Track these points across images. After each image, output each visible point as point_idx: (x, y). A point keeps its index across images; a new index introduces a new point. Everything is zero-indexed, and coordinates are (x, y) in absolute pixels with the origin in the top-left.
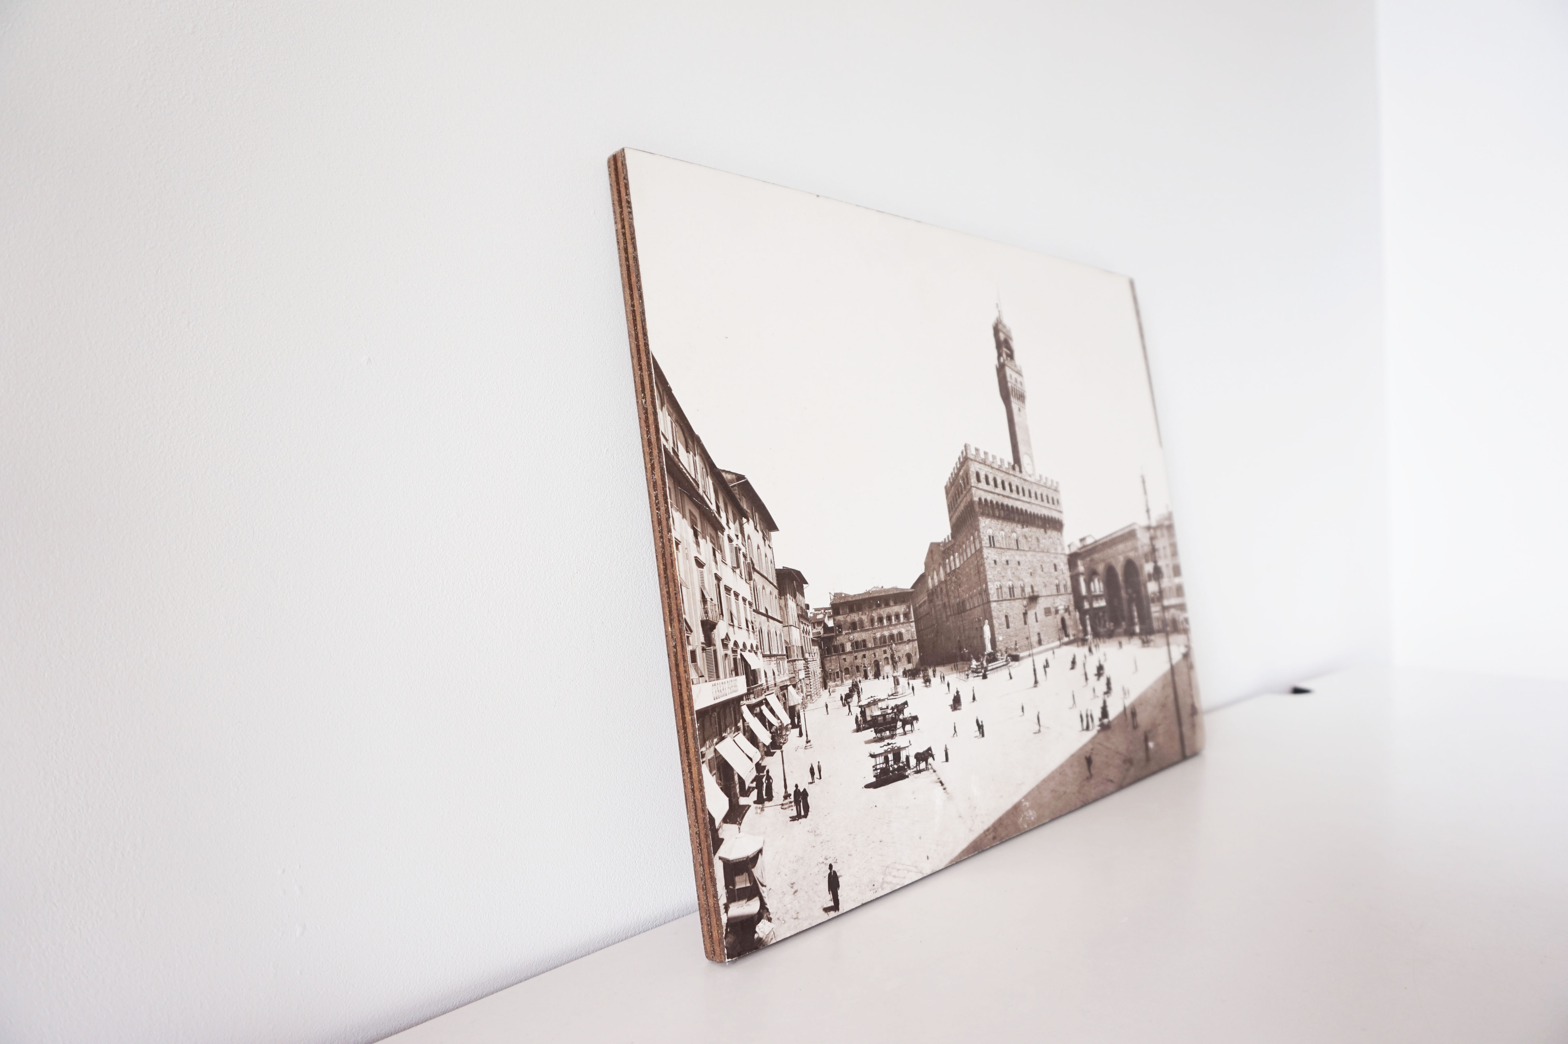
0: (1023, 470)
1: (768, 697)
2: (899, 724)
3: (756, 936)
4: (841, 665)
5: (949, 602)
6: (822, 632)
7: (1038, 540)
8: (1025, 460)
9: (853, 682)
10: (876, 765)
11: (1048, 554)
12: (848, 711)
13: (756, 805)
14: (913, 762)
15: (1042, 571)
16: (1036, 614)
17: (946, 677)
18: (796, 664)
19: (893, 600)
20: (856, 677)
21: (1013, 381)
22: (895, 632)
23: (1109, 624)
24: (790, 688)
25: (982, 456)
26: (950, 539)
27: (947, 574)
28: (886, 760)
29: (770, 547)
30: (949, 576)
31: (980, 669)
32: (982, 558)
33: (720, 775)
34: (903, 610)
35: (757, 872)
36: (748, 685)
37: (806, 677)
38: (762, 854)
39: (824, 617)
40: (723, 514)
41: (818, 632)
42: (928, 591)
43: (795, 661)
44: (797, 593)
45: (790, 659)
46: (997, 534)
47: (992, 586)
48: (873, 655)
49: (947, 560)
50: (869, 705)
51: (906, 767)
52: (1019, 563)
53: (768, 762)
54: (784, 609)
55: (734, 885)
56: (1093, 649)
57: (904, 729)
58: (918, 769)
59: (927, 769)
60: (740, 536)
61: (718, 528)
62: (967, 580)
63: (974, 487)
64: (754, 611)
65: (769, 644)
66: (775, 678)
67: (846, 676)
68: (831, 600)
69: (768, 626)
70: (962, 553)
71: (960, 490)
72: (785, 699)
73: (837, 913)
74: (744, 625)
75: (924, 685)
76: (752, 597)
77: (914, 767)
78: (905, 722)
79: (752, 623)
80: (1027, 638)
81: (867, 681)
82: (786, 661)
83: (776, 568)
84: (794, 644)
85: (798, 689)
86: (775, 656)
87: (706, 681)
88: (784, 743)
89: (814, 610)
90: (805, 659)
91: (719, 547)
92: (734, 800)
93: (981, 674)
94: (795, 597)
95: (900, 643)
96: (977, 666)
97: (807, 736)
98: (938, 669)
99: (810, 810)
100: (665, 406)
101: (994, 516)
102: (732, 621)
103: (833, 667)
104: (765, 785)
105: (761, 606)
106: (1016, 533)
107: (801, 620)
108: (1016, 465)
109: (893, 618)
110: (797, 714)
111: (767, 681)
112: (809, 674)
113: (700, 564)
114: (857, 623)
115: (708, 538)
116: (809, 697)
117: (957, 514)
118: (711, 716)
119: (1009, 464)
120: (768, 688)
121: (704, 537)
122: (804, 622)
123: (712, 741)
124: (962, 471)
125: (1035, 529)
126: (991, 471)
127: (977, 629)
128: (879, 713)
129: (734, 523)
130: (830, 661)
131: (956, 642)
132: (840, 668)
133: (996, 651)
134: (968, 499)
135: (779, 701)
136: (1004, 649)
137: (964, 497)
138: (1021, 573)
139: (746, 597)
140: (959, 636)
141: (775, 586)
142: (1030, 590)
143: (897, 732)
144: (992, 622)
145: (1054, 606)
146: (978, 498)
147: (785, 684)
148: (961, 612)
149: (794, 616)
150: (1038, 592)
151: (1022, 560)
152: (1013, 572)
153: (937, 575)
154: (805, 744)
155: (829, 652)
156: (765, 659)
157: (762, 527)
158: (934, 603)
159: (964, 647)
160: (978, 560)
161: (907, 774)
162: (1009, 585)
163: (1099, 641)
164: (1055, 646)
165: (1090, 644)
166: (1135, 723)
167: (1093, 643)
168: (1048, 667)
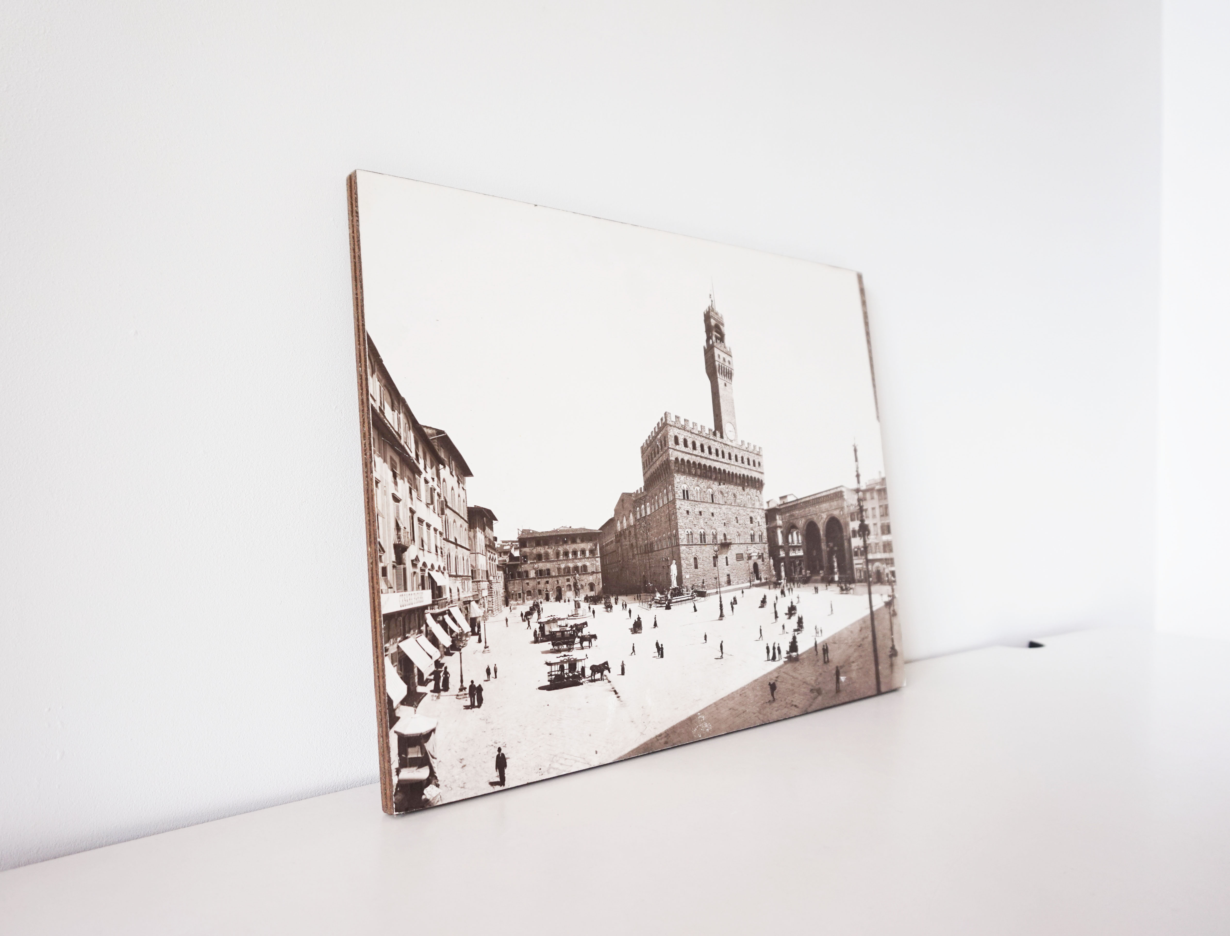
0: (724, 436)
1: (451, 609)
2: (577, 640)
3: (423, 797)
4: (524, 589)
5: (636, 543)
6: (508, 560)
7: (735, 496)
8: (727, 427)
9: (534, 603)
11: (745, 508)
12: (528, 625)
13: (432, 694)
14: (588, 672)
15: (737, 522)
16: (727, 558)
17: (627, 605)
18: (480, 585)
19: (579, 539)
20: (537, 599)
21: (721, 360)
22: (580, 564)
23: (806, 572)
24: (473, 604)
25: (683, 423)
26: (643, 491)
27: (636, 520)
28: (562, 668)
29: (464, 489)
30: (639, 521)
31: (663, 600)
32: (675, 508)
33: (401, 666)
34: (589, 547)
35: (429, 746)
36: (433, 597)
37: (488, 596)
38: (434, 733)
39: (511, 548)
40: (421, 461)
41: (503, 560)
42: (616, 533)
43: (479, 581)
44: (487, 527)
45: (474, 580)
46: (692, 488)
47: (683, 532)
48: (556, 582)
49: (638, 508)
50: (548, 622)
51: (581, 676)
52: (713, 514)
53: (446, 660)
54: (472, 539)
55: (406, 754)
56: (786, 592)
57: (581, 644)
58: (593, 678)
59: (602, 679)
60: (436, 479)
61: (416, 471)
62: (656, 526)
63: (671, 448)
64: (444, 539)
65: (456, 566)
66: (459, 594)
67: (528, 597)
68: (519, 535)
69: (456, 552)
70: (654, 504)
71: (656, 450)
72: (468, 611)
73: (502, 788)
74: (433, 550)
75: (605, 610)
76: (443, 528)
77: (589, 677)
78: (583, 639)
79: (441, 549)
80: (716, 578)
81: (548, 602)
82: (471, 581)
83: (468, 506)
84: (479, 568)
85: (481, 604)
86: (460, 576)
87: (394, 592)
88: (463, 647)
89: (501, 542)
90: (489, 581)
91: (415, 487)
92: (412, 688)
93: (665, 605)
94: (484, 530)
95: (584, 574)
96: (660, 598)
97: (486, 643)
98: (621, 598)
99: (483, 702)
100: (376, 373)
101: (690, 474)
102: (423, 546)
103: (515, 589)
104: (442, 678)
105: (451, 536)
106: (712, 489)
107: (488, 549)
108: (717, 432)
109: (579, 553)
110: (478, 624)
111: (451, 596)
112: (492, 593)
113: (396, 499)
114: (543, 555)
115: (406, 479)
116: (490, 612)
117: (652, 470)
118: (396, 620)
119: (710, 430)
120: (452, 602)
121: (402, 478)
122: (491, 551)
123: (396, 640)
124: (660, 434)
125: (732, 486)
126: (690, 436)
127: (663, 567)
128: (558, 629)
129: (431, 468)
130: (514, 584)
131: (641, 576)
132: (522, 590)
133: (682, 586)
134: (664, 458)
135: (462, 612)
136: (690, 585)
137: (660, 457)
138: (715, 523)
139: (437, 528)
140: (645, 572)
141: (465, 520)
142: (722, 537)
143: (575, 646)
144: (680, 562)
145: (748, 553)
146: (675, 457)
147: (469, 600)
148: (649, 552)
149: (482, 546)
150: (731, 539)
151: (716, 512)
152: (705, 521)
153: (626, 520)
154: (483, 649)
155: (513, 577)
156: (451, 578)
157: (457, 472)
158: (622, 543)
159: (649, 581)
160: (670, 509)
161: (581, 682)
162: (700, 532)
163: (794, 584)
164: (745, 587)
165: (784, 587)
166: (826, 657)
167: (787, 586)
168: (736, 604)
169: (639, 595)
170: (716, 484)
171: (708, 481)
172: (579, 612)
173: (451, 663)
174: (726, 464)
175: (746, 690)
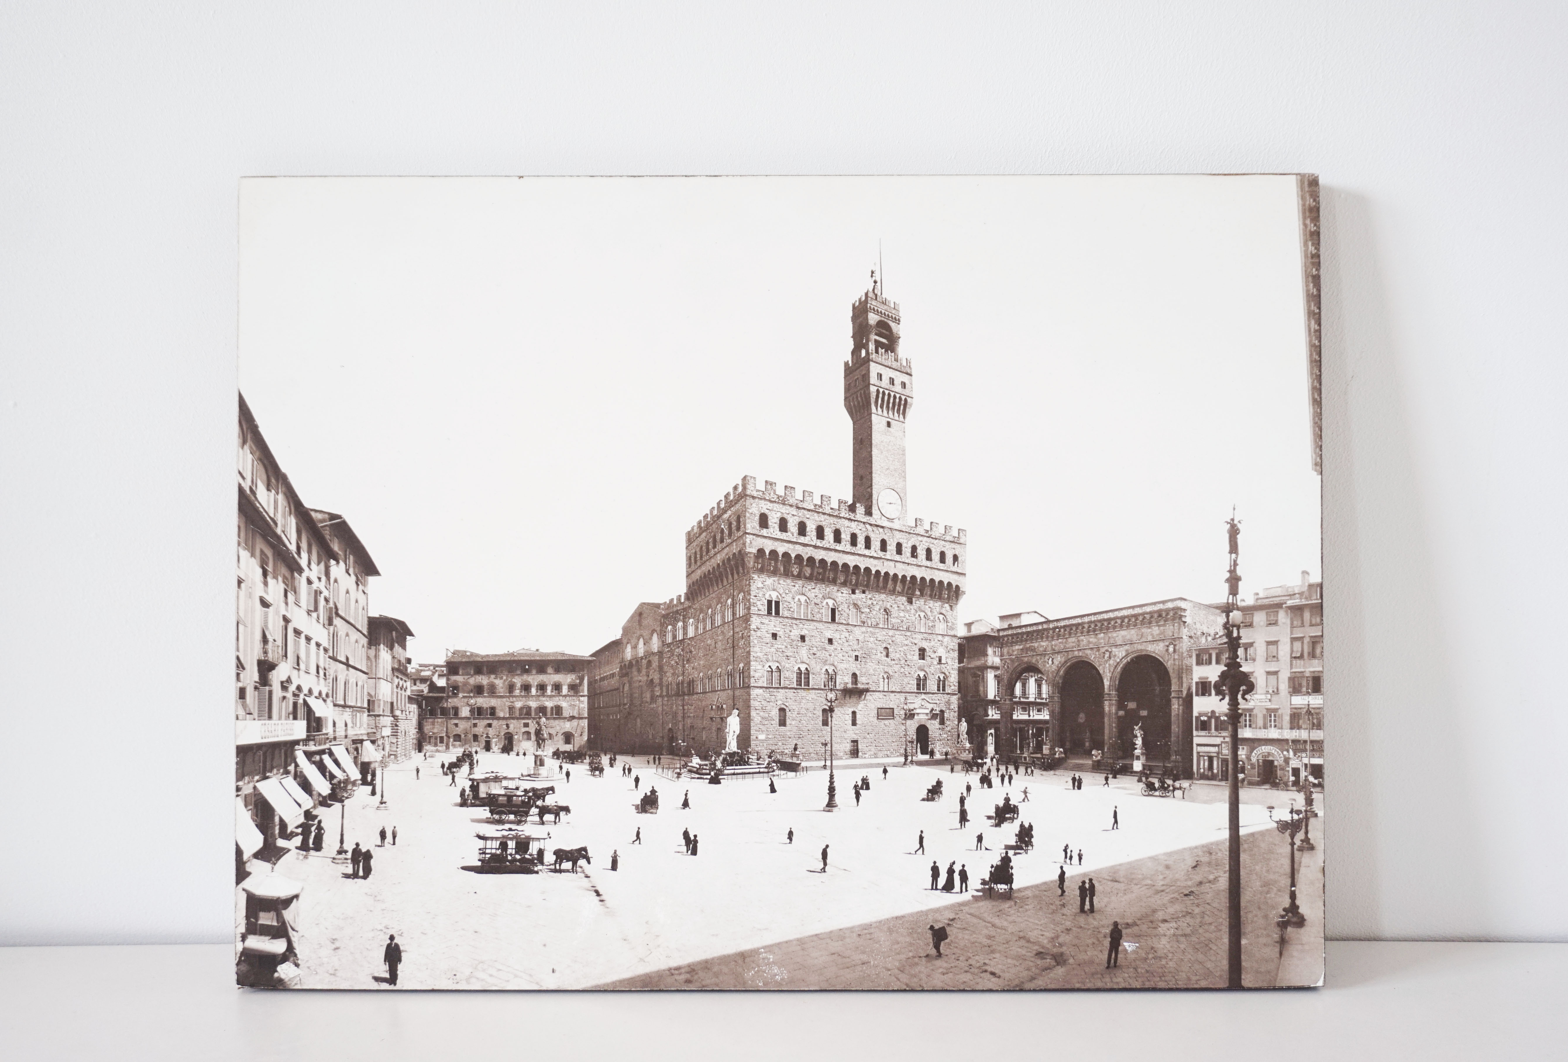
0: (875, 510)
1: (333, 748)
3: (276, 975)
4: (449, 731)
5: (661, 679)
6: (426, 690)
7: (887, 612)
8: (882, 496)
9: (465, 752)
10: (486, 849)
11: (908, 634)
12: (451, 781)
13: (298, 851)
14: (549, 858)
15: (887, 656)
16: (854, 713)
17: (633, 770)
18: (379, 720)
19: (553, 667)
20: (470, 747)
21: (885, 383)
22: (549, 705)
23: (1052, 749)
24: (367, 744)
25: (780, 491)
26: (682, 601)
27: (664, 643)
28: (504, 846)
29: (364, 593)
30: (669, 647)
31: (706, 770)
32: (747, 628)
33: (257, 811)
34: (569, 680)
35: (288, 914)
36: (308, 730)
37: (391, 736)
38: (297, 900)
39: (433, 675)
40: (304, 555)
41: (419, 690)
42: (623, 660)
43: (379, 716)
44: (396, 645)
45: (371, 713)
46: (788, 598)
47: (760, 667)
48: (505, 726)
49: (670, 627)
50: (486, 780)
51: (536, 861)
52: (830, 641)
53: (321, 812)
54: (373, 660)
55: (257, 919)
56: (995, 780)
57: (542, 818)
58: (558, 869)
59: (573, 870)
60: (324, 578)
61: (294, 568)
62: (704, 656)
63: (748, 534)
64: (330, 657)
65: (345, 693)
66: (346, 730)
67: (455, 743)
68: (447, 656)
69: (347, 675)
70: (704, 620)
71: (718, 537)
72: (358, 753)
73: (392, 987)
74: (313, 670)
75: (590, 774)
76: (329, 642)
78: (543, 811)
79: (325, 669)
80: (825, 745)
81: (488, 753)
82: (366, 714)
83: (369, 615)
84: (381, 697)
85: (378, 746)
86: (350, 707)
87: (254, 719)
88: (347, 798)
89: (418, 666)
90: (393, 716)
91: (293, 589)
92: (270, 840)
93: (709, 777)
94: (391, 648)
95: (555, 719)
96: (700, 765)
97: (382, 796)
98: (621, 760)
99: (372, 873)
100: (248, 444)
101: (787, 574)
102: (298, 664)
103: (435, 731)
104: (313, 834)
105: (341, 653)
106: (833, 599)
107: (396, 674)
108: (858, 505)
109: (549, 688)
110: (372, 772)
111: (334, 731)
112: (397, 732)
113: (265, 604)
114: (486, 687)
115: (280, 579)
116: (392, 757)
117: (705, 568)
118: (255, 754)
119: (840, 502)
120: (335, 739)
121: (275, 577)
122: (400, 676)
123: (253, 778)
124: (729, 512)
125: (883, 596)
126: (795, 513)
127: (711, 718)
128: (502, 792)
129: (319, 564)
130: (433, 724)
131: (663, 728)
132: (447, 732)
133: (747, 751)
134: (735, 549)
135: (349, 753)
136: (766, 751)
137: (725, 547)
138: (833, 655)
139: (321, 642)
140: (672, 724)
141: (364, 635)
142: (848, 679)
143: (529, 819)
144: (749, 713)
145: (905, 707)
146: (757, 549)
147: (360, 738)
148: (684, 694)
149: (387, 669)
150: (868, 684)
151: (838, 637)
152: (812, 652)
153: (645, 644)
154: (378, 804)
155: (433, 713)
156: (337, 708)
157: (357, 570)
158: (632, 678)
159: (679, 737)
160: (737, 630)
161: (536, 869)
162: (799, 668)
163: (1017, 769)
164: (892, 763)
165: (989, 770)
166: (1087, 903)
167: (998, 770)
168: (868, 788)
169: (657, 757)
170: (845, 592)
171: (827, 586)
172: (540, 772)
173: (329, 817)
174: (872, 559)
175: (872, 930)
